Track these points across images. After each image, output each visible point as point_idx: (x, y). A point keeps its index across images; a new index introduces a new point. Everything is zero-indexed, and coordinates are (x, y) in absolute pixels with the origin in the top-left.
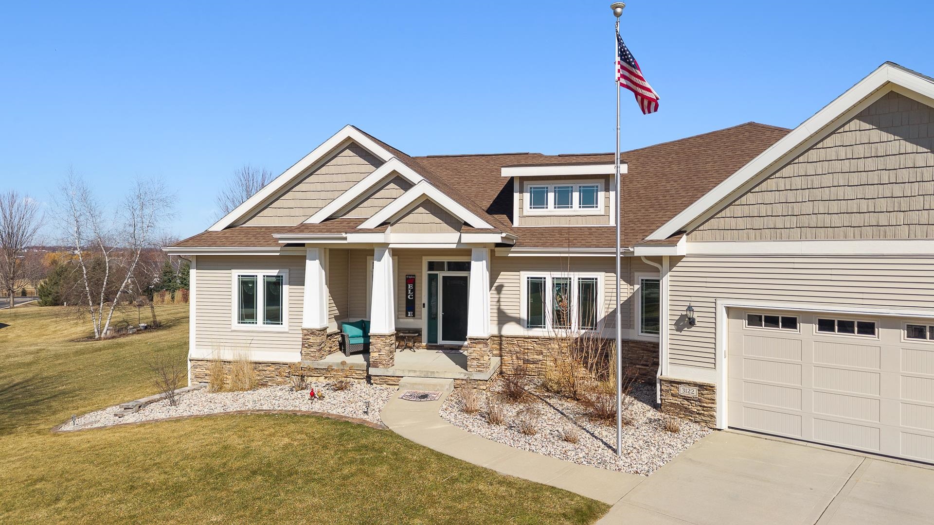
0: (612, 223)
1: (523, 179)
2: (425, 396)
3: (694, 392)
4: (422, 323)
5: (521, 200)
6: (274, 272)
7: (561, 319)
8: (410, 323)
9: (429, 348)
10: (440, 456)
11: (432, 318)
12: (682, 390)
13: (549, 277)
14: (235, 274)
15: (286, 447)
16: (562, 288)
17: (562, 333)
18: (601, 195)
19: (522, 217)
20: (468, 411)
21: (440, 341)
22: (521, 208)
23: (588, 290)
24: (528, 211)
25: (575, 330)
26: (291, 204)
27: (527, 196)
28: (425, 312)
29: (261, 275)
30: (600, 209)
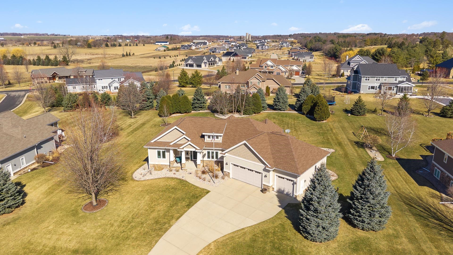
0: (221, 142)
1: (206, 135)
2: (191, 173)
3: (228, 173)
4: (190, 156)
5: (206, 137)
6: (164, 150)
7: (213, 157)
8: (188, 156)
9: (191, 161)
10: (193, 185)
11: (191, 156)
12: (226, 173)
13: (211, 151)
14: (157, 150)
15: (174, 184)
16: (213, 153)
17: (213, 160)
18: (219, 137)
19: (206, 140)
20: (197, 177)
21: (193, 159)
22: (206, 139)
23: (217, 153)
24: (208, 139)
25: (215, 159)
26: (165, 138)
27: (207, 137)
28: (190, 154)
29: (161, 151)
30: (219, 139)
